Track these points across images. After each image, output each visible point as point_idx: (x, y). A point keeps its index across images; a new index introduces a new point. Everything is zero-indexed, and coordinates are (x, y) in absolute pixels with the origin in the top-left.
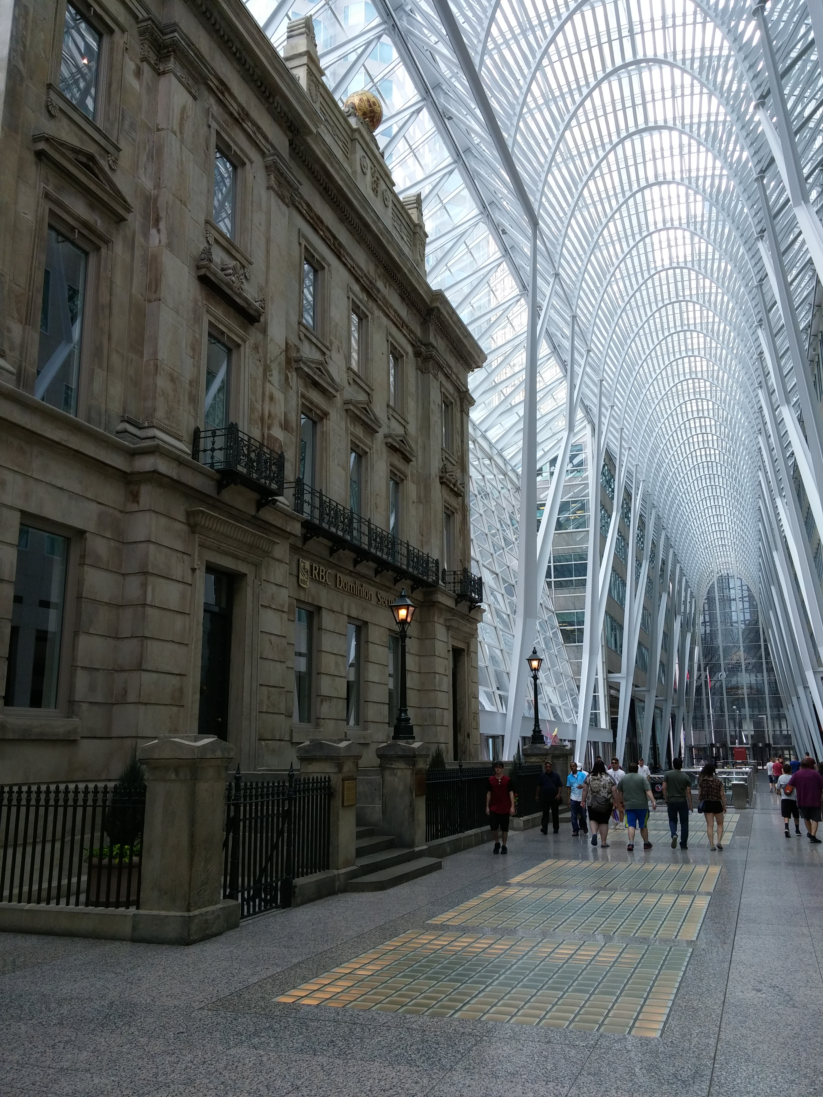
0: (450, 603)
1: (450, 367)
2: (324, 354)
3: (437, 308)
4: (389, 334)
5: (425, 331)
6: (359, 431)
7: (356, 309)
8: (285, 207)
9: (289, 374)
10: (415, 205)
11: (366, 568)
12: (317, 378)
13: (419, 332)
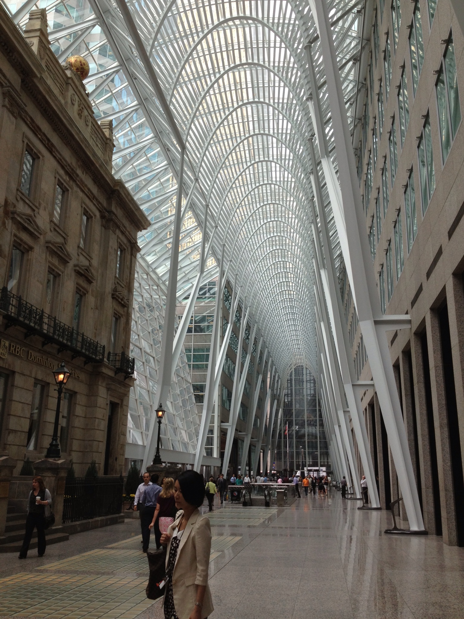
0: (111, 373)
1: (125, 227)
2: (34, 210)
3: (118, 190)
4: (83, 202)
5: (110, 204)
6: (55, 261)
7: (60, 184)
8: (14, 119)
9: (6, 221)
10: (108, 127)
11: (52, 348)
12: (26, 225)
13: (105, 204)
